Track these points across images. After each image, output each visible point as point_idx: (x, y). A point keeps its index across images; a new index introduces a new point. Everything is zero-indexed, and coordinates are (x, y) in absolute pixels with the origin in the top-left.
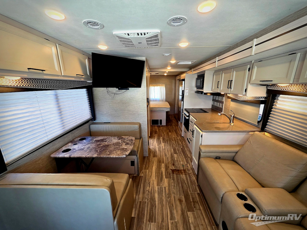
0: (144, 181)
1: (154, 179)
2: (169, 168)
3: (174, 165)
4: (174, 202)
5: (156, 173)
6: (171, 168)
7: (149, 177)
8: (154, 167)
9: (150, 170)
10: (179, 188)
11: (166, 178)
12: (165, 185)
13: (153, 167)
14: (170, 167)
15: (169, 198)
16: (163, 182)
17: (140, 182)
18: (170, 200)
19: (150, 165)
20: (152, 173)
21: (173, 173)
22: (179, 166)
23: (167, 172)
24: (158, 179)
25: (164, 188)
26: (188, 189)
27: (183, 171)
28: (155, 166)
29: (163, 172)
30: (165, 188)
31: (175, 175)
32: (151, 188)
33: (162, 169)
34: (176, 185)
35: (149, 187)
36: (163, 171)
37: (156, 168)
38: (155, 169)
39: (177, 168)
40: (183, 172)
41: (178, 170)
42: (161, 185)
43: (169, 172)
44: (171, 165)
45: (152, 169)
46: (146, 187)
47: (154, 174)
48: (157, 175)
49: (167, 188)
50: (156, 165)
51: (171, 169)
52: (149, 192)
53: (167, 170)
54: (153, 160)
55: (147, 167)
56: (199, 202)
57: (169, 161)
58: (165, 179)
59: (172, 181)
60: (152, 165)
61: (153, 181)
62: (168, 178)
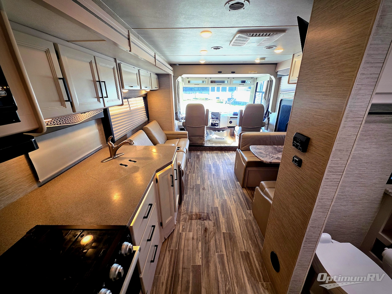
0: (242, 204)
1: (231, 207)
2: (214, 223)
3: (206, 230)
4: (209, 188)
5: (231, 214)
6: (210, 222)
7: (238, 208)
8: (238, 224)
9: (241, 219)
10: (203, 197)
11: (217, 208)
12: (218, 200)
13: (240, 225)
14: (212, 225)
15: (213, 190)
16: (220, 203)
17: (246, 202)
18: (212, 190)
19: (246, 228)
20: (237, 215)
21: (208, 214)
22: (197, 226)
23: (216, 216)
24: (227, 206)
25: (219, 197)
26: (195, 197)
27: (194, 217)
28: (236, 226)
29: (222, 215)
30: (217, 198)
31: (206, 212)
32: (232, 198)
33: (224, 221)
34: (206, 200)
35: (233, 198)
36: (222, 217)
37: (233, 223)
38: (235, 221)
39: (202, 223)
40: (194, 215)
41: (200, 219)
42: (222, 200)
43: (213, 215)
44: (210, 229)
45: (239, 220)
46: (237, 198)
47: (233, 213)
48: (229, 211)
49: (215, 197)
50: (236, 228)
51: (211, 220)
52: (233, 194)
53: (216, 219)
54: (245, 242)
55: (248, 223)
56: (189, 188)
57: (214, 238)
58: (218, 206)
59: (210, 204)
60: (242, 228)
61: (232, 204)
62: (215, 208)
